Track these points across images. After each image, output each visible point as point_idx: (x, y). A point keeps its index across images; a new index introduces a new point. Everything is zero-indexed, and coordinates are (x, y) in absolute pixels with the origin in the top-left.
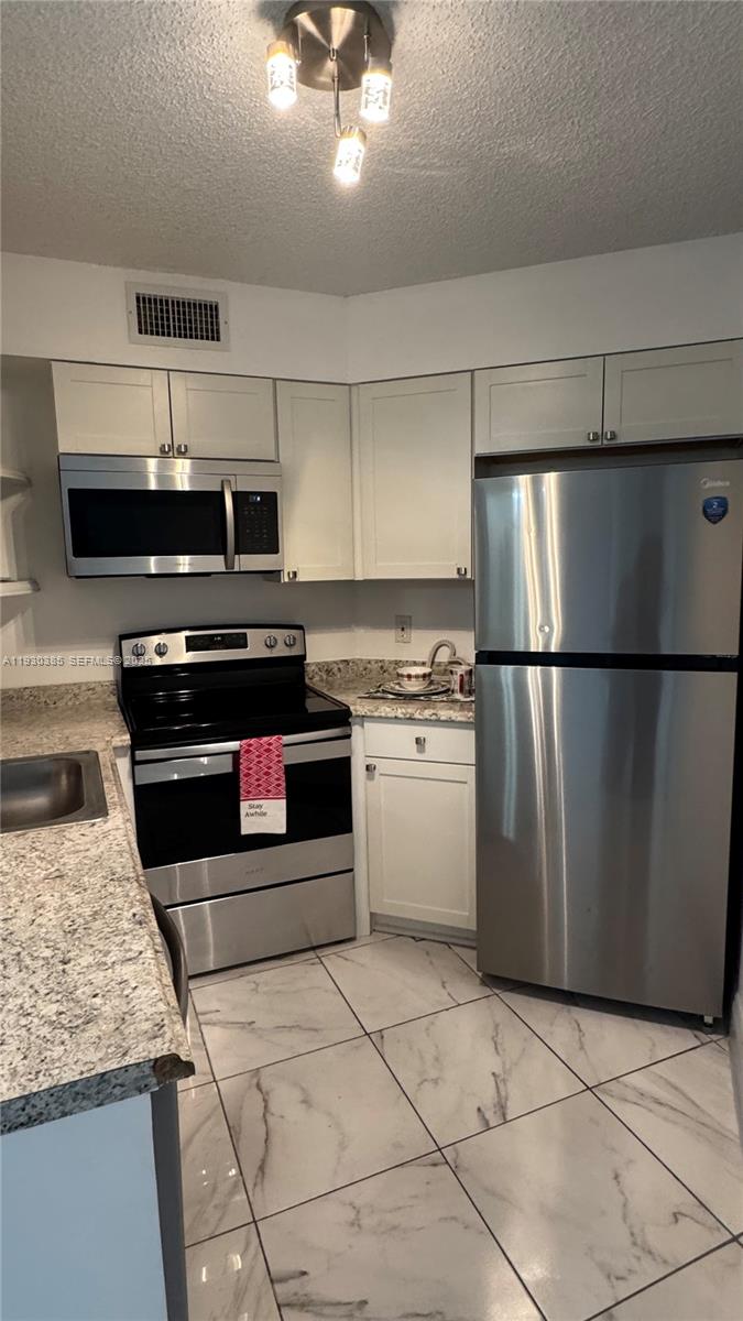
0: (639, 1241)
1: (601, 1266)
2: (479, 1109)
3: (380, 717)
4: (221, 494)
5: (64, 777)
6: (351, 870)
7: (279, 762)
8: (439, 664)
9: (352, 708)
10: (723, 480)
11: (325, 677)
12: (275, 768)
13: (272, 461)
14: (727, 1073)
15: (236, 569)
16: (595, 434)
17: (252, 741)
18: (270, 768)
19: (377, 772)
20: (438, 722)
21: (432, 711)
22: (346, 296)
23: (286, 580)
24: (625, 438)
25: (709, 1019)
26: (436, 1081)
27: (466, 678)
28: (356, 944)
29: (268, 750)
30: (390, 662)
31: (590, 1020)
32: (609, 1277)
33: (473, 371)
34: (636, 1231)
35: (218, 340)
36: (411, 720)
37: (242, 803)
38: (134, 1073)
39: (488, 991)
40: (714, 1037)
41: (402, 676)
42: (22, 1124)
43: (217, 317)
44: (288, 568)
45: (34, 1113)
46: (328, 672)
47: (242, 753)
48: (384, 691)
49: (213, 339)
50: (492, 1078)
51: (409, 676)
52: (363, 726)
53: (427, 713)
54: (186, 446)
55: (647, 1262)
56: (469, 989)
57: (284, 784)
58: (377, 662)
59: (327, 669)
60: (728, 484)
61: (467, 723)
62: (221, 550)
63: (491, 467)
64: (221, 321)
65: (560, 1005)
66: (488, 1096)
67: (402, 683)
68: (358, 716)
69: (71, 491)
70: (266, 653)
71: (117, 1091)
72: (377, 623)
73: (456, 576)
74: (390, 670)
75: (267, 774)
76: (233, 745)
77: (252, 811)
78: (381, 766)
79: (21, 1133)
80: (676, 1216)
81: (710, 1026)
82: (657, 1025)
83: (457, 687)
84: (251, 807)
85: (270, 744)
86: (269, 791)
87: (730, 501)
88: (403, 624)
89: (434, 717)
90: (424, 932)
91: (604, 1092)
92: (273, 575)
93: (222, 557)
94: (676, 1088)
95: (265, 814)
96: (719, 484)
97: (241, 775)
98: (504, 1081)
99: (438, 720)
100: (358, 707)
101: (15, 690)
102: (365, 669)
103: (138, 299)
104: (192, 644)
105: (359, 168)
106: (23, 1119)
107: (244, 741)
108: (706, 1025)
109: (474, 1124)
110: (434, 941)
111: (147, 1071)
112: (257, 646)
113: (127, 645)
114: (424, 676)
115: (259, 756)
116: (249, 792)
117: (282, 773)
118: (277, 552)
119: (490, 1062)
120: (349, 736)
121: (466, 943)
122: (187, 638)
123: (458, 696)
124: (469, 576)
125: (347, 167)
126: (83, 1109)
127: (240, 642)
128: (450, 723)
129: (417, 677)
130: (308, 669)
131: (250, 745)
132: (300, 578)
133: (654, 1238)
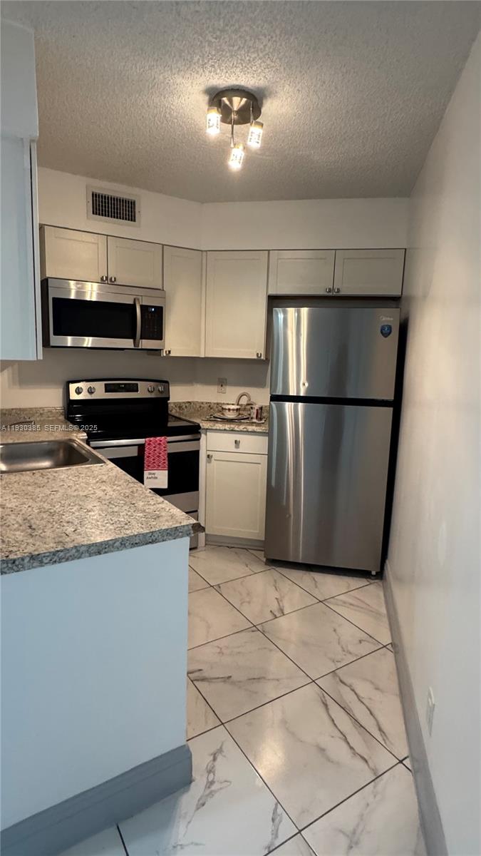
0: (345, 649)
1: (330, 659)
2: (271, 611)
3: (216, 430)
4: (133, 306)
5: (61, 451)
6: (197, 511)
7: (165, 450)
8: (241, 405)
9: (201, 424)
10: (390, 317)
11: (178, 410)
12: (163, 453)
13: (160, 290)
14: (382, 594)
15: (140, 347)
16: (329, 289)
17: (152, 439)
18: (160, 453)
19: (213, 459)
20: (248, 432)
21: (244, 427)
22: (203, 203)
23: (165, 355)
24: (344, 292)
25: (374, 573)
26: (249, 602)
27: (259, 411)
28: (198, 550)
29: (160, 444)
30: (215, 404)
31: (319, 577)
32: (333, 661)
33: (269, 250)
34: (344, 646)
35: (135, 221)
36: (233, 431)
37: (145, 472)
38: (186, 528)
39: (268, 567)
40: (376, 581)
41: (226, 409)
42: (150, 542)
43: (134, 209)
44: (167, 348)
45: (154, 538)
46: (180, 407)
47: (146, 445)
48: (214, 417)
49: (132, 220)
50: (276, 600)
51: (229, 410)
52: (206, 435)
53: (241, 428)
54: (115, 278)
55: (349, 656)
56: (260, 568)
57: (167, 463)
58: (207, 403)
59: (180, 406)
60: (392, 319)
61: (261, 432)
62: (133, 336)
63: (275, 301)
64: (137, 210)
65: (304, 572)
66: (275, 607)
67: (224, 413)
68: (204, 429)
69: (54, 299)
70: (148, 395)
71: (180, 534)
72: (207, 381)
73: (255, 357)
74: (215, 408)
75: (159, 457)
76: (141, 441)
77: (150, 476)
78: (215, 456)
79: (150, 545)
80: (360, 642)
81: (375, 576)
82: (351, 578)
83: (255, 416)
84: (150, 474)
85: (161, 441)
86: (159, 466)
87: (393, 328)
88: (222, 383)
89: (245, 430)
90: (232, 544)
91: (328, 602)
92: (157, 352)
93: (132, 340)
94: (359, 599)
95: (156, 478)
96: (388, 319)
97: (145, 457)
98: (281, 601)
99: (248, 431)
100: (204, 425)
101: (6, 410)
102: (200, 407)
103: (93, 194)
104: (108, 389)
105: (241, 161)
106: (150, 541)
107: (147, 439)
108: (372, 576)
109: (270, 616)
110: (239, 548)
111: (190, 528)
112: (143, 391)
113: (73, 387)
114: (237, 410)
115: (155, 447)
116: (149, 466)
117: (166, 456)
118: (161, 339)
119: (273, 594)
120: (199, 439)
121: (256, 548)
122: (105, 385)
123: (255, 420)
124: (262, 358)
125: (235, 162)
126: (169, 539)
127: (134, 389)
128: (254, 433)
129: (233, 410)
130: (169, 405)
131: (151, 441)
132: (172, 355)
133: (351, 648)
